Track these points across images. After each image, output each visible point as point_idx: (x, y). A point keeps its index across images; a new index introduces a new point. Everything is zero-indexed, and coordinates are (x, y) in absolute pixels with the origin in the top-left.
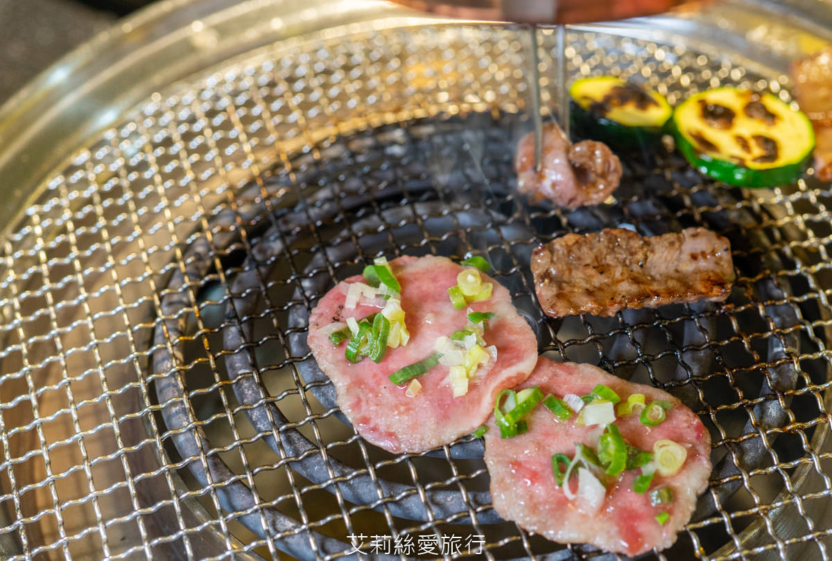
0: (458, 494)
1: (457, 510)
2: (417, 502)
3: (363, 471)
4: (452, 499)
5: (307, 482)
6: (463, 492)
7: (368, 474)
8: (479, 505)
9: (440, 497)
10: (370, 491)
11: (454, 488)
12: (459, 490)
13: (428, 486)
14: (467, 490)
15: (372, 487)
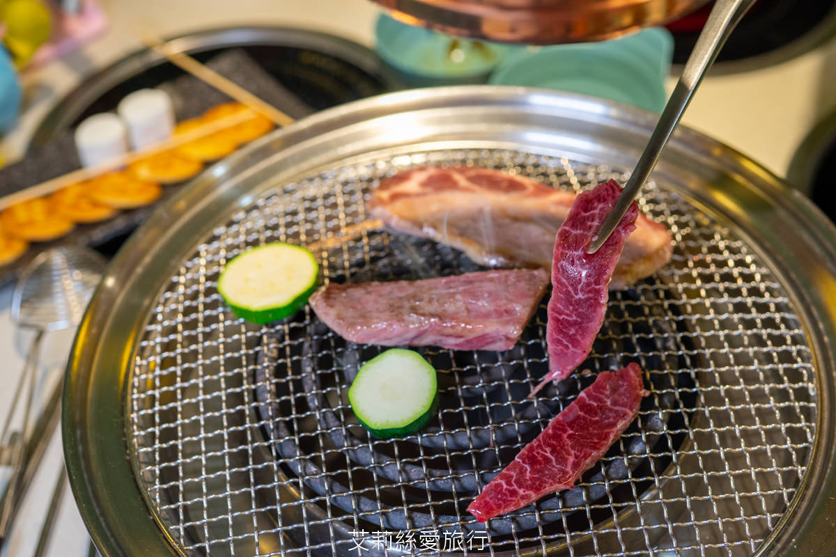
0: (420, 469)
1: (416, 477)
2: (393, 469)
3: (366, 445)
4: (415, 471)
5: (333, 446)
6: (424, 468)
7: (368, 447)
8: (432, 477)
9: (408, 468)
10: (366, 457)
11: (419, 464)
12: (421, 466)
13: (404, 460)
14: (427, 467)
15: (368, 455)
